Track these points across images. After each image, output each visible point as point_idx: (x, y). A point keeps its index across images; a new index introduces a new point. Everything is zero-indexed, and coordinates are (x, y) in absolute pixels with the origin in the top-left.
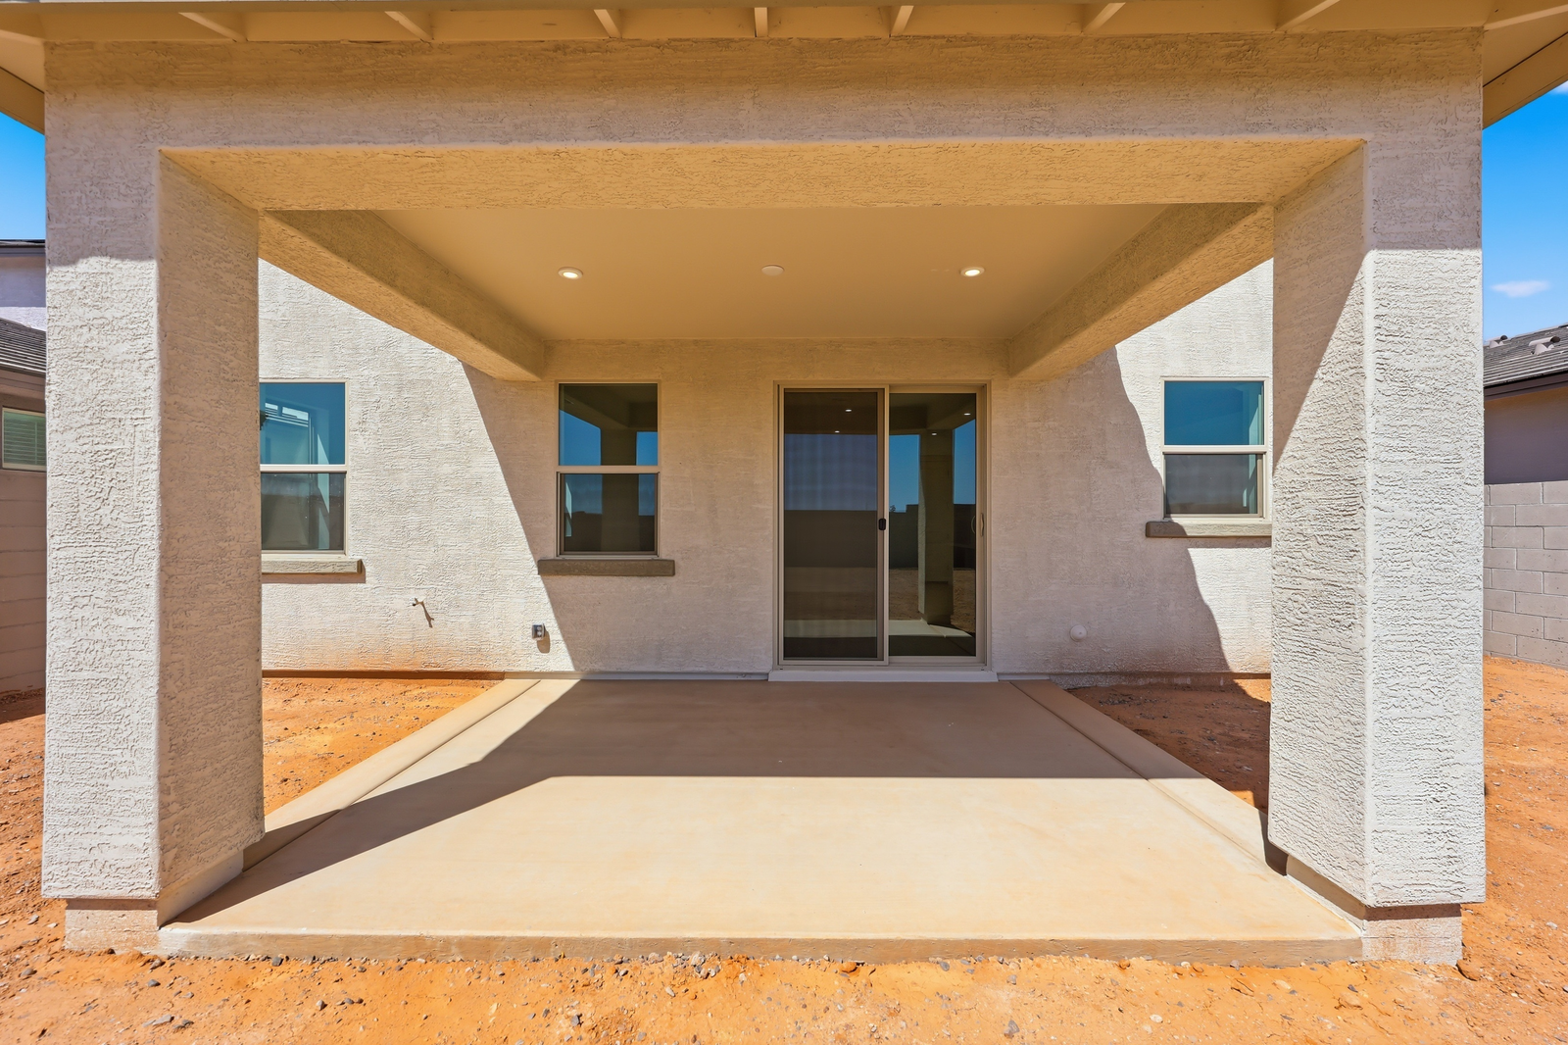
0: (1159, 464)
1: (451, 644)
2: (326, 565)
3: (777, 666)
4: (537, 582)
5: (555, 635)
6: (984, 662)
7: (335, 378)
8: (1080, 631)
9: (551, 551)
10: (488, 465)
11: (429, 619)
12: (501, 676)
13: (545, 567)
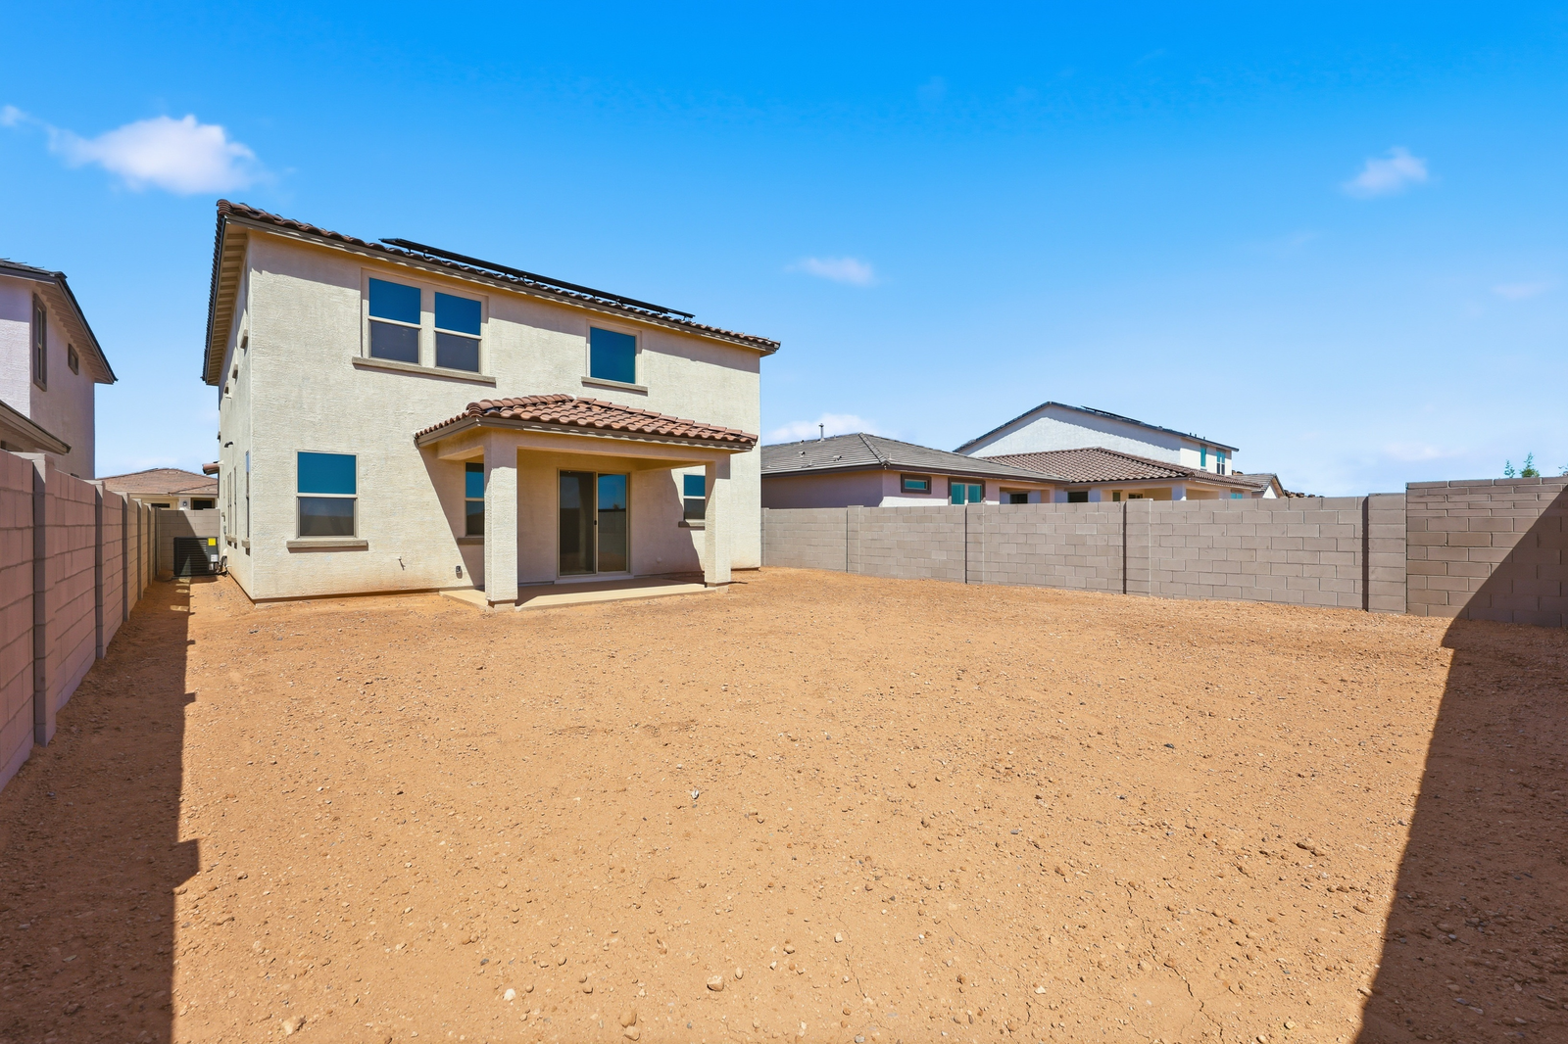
0: (682, 502)
1: (415, 576)
2: (350, 542)
3: (558, 578)
4: (456, 548)
5: (464, 569)
6: (629, 572)
7: (351, 453)
8: (659, 559)
9: (463, 533)
10: (432, 496)
11: (402, 566)
12: (437, 590)
13: (460, 542)
